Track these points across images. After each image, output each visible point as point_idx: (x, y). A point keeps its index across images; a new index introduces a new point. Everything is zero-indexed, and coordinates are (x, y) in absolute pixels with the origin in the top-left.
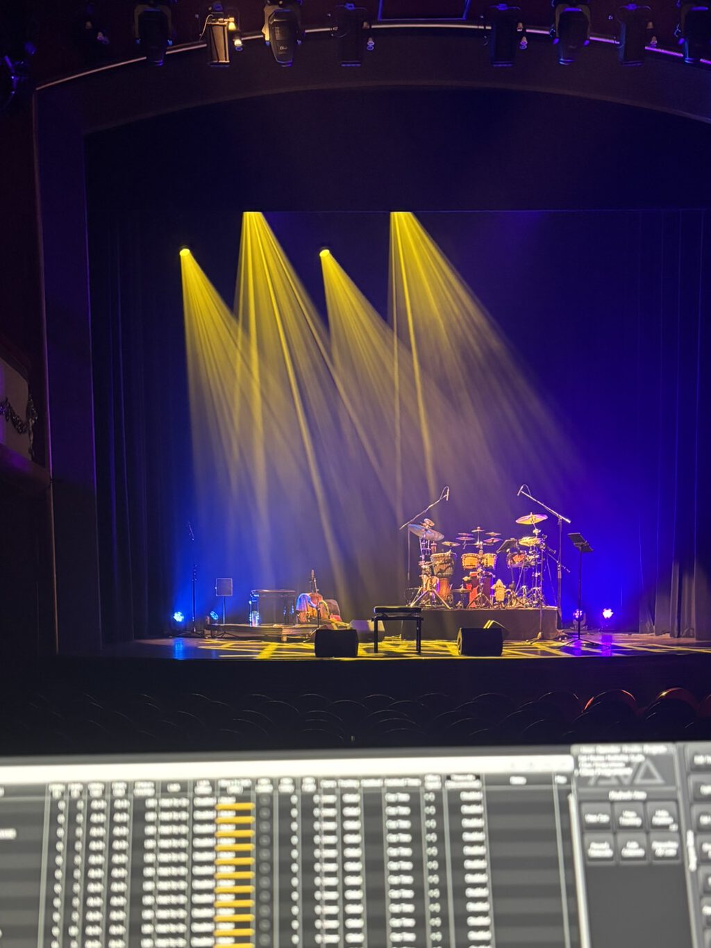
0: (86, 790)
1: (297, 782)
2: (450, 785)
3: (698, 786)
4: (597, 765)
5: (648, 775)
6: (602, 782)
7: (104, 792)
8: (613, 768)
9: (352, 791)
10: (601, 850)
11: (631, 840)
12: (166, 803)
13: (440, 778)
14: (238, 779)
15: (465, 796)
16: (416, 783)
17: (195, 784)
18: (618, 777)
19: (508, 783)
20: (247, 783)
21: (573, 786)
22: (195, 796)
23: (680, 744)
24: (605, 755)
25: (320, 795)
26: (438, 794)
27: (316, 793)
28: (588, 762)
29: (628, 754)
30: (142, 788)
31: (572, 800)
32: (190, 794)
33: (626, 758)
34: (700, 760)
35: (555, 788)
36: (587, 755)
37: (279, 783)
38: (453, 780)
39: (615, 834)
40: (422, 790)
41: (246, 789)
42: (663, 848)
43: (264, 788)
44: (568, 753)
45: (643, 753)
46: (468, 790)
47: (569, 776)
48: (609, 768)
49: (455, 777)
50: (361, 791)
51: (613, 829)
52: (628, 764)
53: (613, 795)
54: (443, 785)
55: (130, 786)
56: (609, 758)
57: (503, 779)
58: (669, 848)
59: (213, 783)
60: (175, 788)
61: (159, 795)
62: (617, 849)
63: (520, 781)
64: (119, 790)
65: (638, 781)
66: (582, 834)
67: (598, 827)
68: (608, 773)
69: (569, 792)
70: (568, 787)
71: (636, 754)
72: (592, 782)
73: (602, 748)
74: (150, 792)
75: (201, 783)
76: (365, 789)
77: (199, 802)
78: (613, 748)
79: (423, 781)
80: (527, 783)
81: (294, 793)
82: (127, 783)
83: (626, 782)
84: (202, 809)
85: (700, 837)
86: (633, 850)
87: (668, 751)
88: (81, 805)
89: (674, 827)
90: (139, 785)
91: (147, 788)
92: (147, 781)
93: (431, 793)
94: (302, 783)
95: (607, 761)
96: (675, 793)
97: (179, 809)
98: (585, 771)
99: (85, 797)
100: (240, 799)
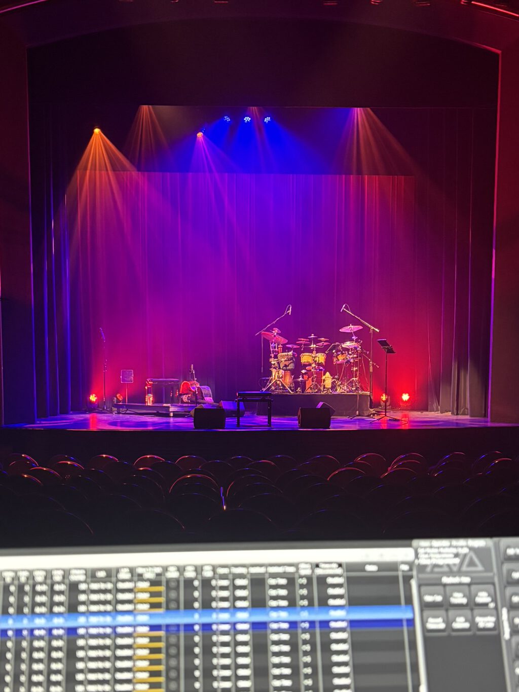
0: (31, 576)
1: (198, 569)
2: (319, 572)
3: (510, 572)
4: (432, 556)
5: (472, 563)
6: (436, 570)
7: (46, 578)
8: (444, 558)
9: (242, 576)
10: (436, 623)
11: (460, 616)
12: (95, 586)
13: (310, 566)
14: (152, 567)
15: (330, 580)
16: (291, 570)
17: (118, 571)
18: (448, 566)
19: (364, 570)
20: (159, 570)
21: (414, 573)
22: (118, 581)
23: (496, 539)
24: (438, 548)
25: (216, 580)
26: (309, 579)
27: (213, 578)
28: (426, 553)
29: (456, 547)
30: (76, 575)
31: (414, 583)
32: (114, 579)
33: (454, 551)
34: (511, 552)
35: (400, 574)
36: (425, 548)
37: (184, 570)
38: (321, 568)
39: (447, 610)
40: (296, 576)
41: (158, 575)
42: (484, 622)
43: (173, 574)
44: (410, 546)
45: (467, 546)
46: (333, 576)
47: (411, 564)
48: (441, 558)
49: (322, 565)
50: (249, 576)
51: (445, 606)
52: (456, 555)
53: (445, 580)
54: (313, 571)
55: (66, 573)
56: (442, 550)
57: (361, 567)
58: (488, 622)
59: (132, 570)
60: (102, 574)
61: (89, 580)
62: (448, 622)
63: (373, 568)
64: (58, 577)
65: (464, 568)
66: (422, 611)
67: (434, 606)
68: (441, 562)
69: (411, 577)
70: (410, 573)
71: (462, 547)
72: (429, 569)
73: (436, 543)
74: (82, 578)
75: (122, 570)
76: (252, 574)
77: (121, 586)
78: (445, 542)
79: (298, 569)
80: (379, 571)
81: (196, 578)
82: (64, 570)
83: (455, 569)
84: (123, 591)
85: (513, 613)
86: (461, 623)
87: (486, 544)
88: (27, 588)
89: (492, 605)
90: (73, 572)
91: (80, 574)
92: (80, 569)
93: (304, 578)
94: (202, 570)
95: (440, 553)
96: (493, 578)
97: (105, 591)
98: (423, 561)
99: (31, 582)
100: (154, 583)
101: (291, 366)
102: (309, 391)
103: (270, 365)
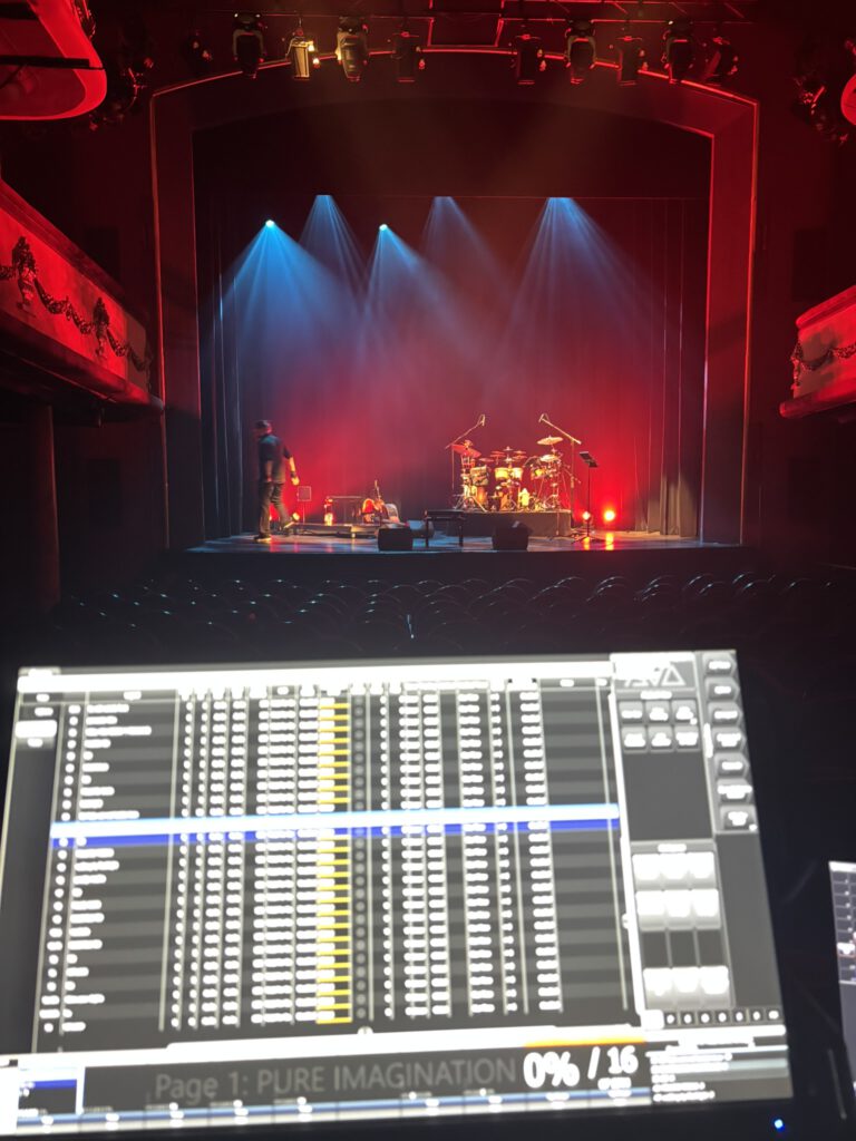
1: (385, 686)
2: (512, 687)
3: (712, 687)
5: (672, 678)
6: (636, 685)
7: (224, 695)
9: (431, 693)
10: (635, 739)
11: (660, 732)
12: (276, 703)
13: (503, 682)
15: (524, 697)
16: (483, 685)
17: (300, 688)
18: (648, 680)
19: (559, 686)
20: (344, 688)
21: (612, 688)
22: (301, 698)
23: (698, 653)
25: (404, 696)
26: (502, 695)
27: (401, 694)
30: (256, 692)
31: (612, 699)
32: (296, 696)
33: (655, 664)
34: (714, 666)
35: (597, 689)
37: (371, 687)
38: (514, 684)
40: (489, 691)
41: (343, 692)
42: (685, 739)
43: (358, 691)
44: (607, 660)
45: (669, 660)
46: (527, 692)
47: (609, 680)
49: (515, 681)
50: (438, 692)
51: (645, 722)
52: (657, 670)
53: (645, 695)
54: (506, 687)
55: (246, 691)
57: (555, 683)
58: (690, 739)
59: (315, 688)
60: (284, 691)
61: (271, 697)
62: (648, 740)
63: (569, 684)
64: (237, 694)
65: (665, 683)
66: (620, 727)
67: (633, 722)
68: (640, 677)
69: (609, 692)
70: (608, 688)
71: (662, 661)
72: (627, 684)
74: (263, 695)
75: (305, 687)
76: (442, 691)
77: (304, 703)
79: (490, 685)
80: (575, 686)
81: (383, 695)
82: (244, 689)
83: (655, 683)
84: (307, 708)
85: (716, 730)
86: (661, 739)
87: (689, 658)
88: (205, 706)
89: (694, 722)
90: (254, 689)
91: (260, 691)
92: (260, 686)
93: (496, 695)
94: (389, 687)
96: (694, 693)
97: (287, 709)
98: (622, 676)
99: (209, 699)
100: (338, 700)
101: (485, 482)
102: (504, 509)
103: (461, 481)
